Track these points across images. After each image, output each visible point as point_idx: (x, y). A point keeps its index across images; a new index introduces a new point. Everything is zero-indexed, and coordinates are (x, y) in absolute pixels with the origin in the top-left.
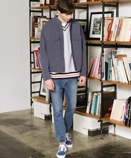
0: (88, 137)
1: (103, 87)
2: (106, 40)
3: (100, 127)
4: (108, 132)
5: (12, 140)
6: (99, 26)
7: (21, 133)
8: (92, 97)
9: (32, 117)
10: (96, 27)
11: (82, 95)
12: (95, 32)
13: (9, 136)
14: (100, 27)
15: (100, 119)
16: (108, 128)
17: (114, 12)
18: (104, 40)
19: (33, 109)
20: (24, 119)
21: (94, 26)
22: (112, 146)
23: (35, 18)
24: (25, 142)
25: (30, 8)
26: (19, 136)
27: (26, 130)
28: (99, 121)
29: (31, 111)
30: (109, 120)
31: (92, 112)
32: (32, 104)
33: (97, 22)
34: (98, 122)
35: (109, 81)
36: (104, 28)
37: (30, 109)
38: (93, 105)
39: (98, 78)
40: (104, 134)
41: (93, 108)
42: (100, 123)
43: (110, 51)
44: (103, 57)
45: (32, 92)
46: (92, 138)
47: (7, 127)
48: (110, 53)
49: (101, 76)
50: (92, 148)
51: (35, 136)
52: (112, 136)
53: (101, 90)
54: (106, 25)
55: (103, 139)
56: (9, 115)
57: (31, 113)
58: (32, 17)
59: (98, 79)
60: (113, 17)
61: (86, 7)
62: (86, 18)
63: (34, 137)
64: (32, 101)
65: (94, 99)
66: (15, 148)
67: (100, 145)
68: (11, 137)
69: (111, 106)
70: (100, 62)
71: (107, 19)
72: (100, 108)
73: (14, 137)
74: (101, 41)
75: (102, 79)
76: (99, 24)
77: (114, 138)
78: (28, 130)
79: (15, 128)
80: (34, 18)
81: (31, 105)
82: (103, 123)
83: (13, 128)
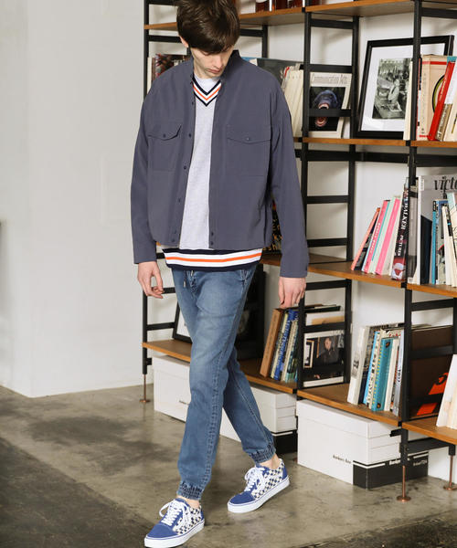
0: (355, 491)
1: (410, 307)
2: (426, 139)
3: (399, 455)
4: (425, 474)
5: (79, 494)
6: (397, 89)
7: (108, 469)
8: (371, 347)
9: (148, 413)
10: (385, 94)
11: (330, 338)
12: (381, 111)
13: (67, 480)
14: (402, 92)
15: (400, 424)
16: (426, 458)
17: (453, 37)
18: (418, 139)
19: (152, 385)
20: (120, 421)
21: (379, 90)
22: (443, 524)
23: (164, 62)
24: (126, 502)
25: (147, 27)
26: (100, 480)
27: (127, 459)
28: (393, 434)
29: (142, 394)
30: (434, 430)
31: (368, 398)
32: (149, 367)
33: (390, 74)
34: (391, 435)
35: (435, 286)
36: (420, 93)
37: (139, 386)
38: (371, 375)
39: (395, 276)
40: (412, 481)
41: (371, 383)
42: (398, 439)
43: (439, 178)
44: (412, 200)
45: (149, 323)
46: (369, 495)
47: (58, 449)
48: (439, 187)
49: (406, 270)
50: (372, 532)
51: (160, 480)
52: (442, 489)
53: (402, 321)
54: (425, 83)
55: (407, 499)
56: (65, 406)
57: (145, 399)
58: (154, 59)
59: (393, 279)
60: (451, 54)
61: (349, 22)
62: (349, 62)
63: (159, 484)
64: (149, 356)
65: (375, 351)
66: (89, 525)
67: (398, 520)
68: (74, 485)
69: (441, 380)
70: (401, 217)
71: (432, 63)
72: (399, 384)
73: (84, 485)
74: (408, 143)
75: (409, 278)
76: (397, 82)
77: (450, 496)
78: (135, 461)
79: (86, 453)
80: (160, 62)
81: (145, 372)
82: (409, 439)
83: (80, 453)
